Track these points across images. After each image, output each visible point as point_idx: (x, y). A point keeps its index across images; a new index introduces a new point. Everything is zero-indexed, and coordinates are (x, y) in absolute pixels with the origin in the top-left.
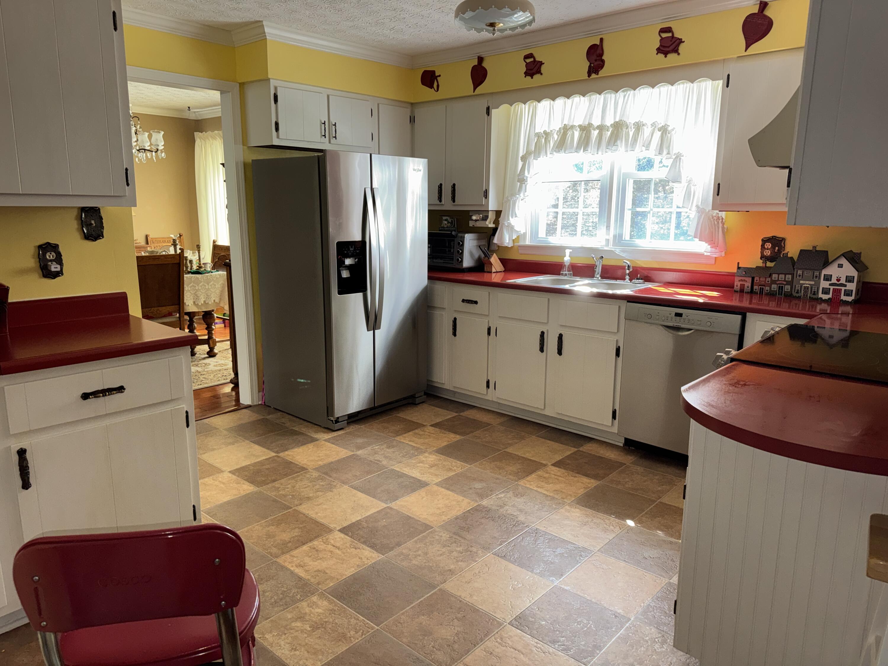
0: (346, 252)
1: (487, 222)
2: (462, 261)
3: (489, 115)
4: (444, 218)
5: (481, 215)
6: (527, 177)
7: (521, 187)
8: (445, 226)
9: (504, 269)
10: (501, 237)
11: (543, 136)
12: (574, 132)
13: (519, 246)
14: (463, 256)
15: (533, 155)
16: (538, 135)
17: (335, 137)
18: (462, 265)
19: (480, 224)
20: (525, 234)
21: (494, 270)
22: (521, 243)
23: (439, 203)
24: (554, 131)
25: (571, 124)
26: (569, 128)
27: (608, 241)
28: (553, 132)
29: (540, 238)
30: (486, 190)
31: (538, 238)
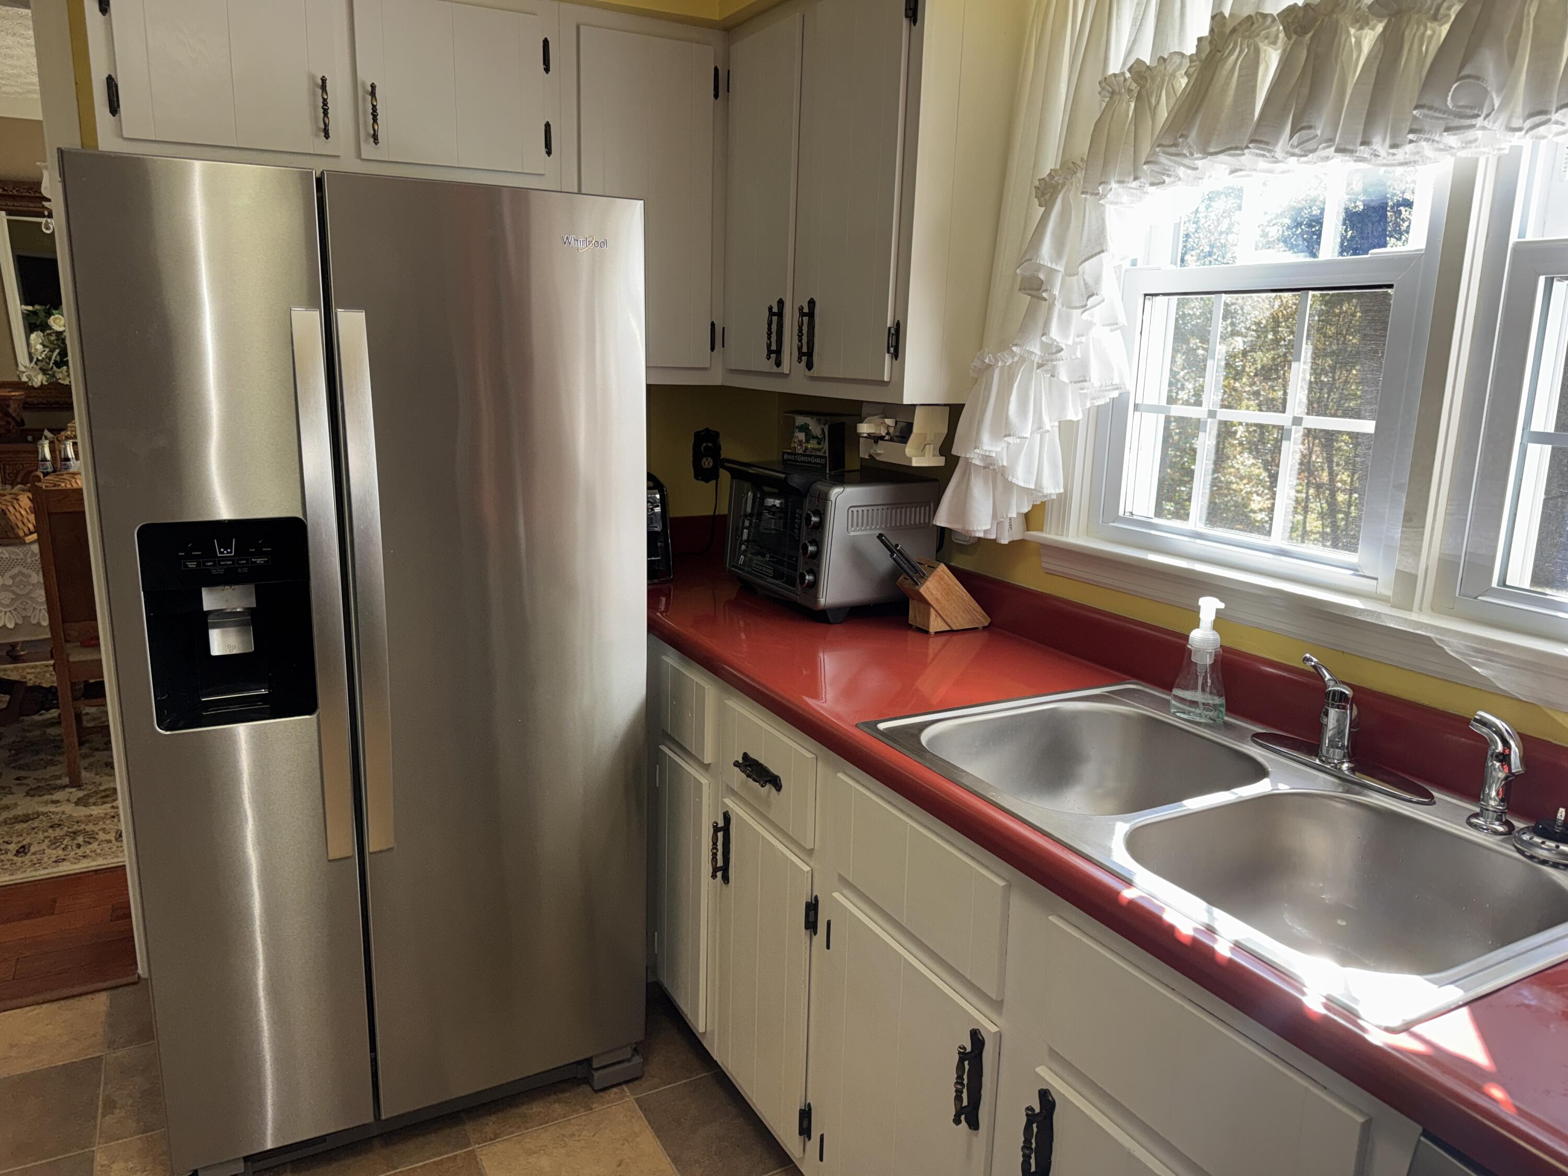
0: (192, 565)
1: (910, 449)
2: (814, 585)
3: (915, 22)
4: (800, 420)
5: (889, 422)
6: (1052, 271)
7: (1031, 313)
8: (800, 450)
9: (986, 621)
10: (962, 508)
11: (1130, 91)
12: (1257, 51)
13: (1041, 544)
14: (819, 566)
15: (1080, 175)
16: (1110, 86)
17: (375, 137)
18: (816, 597)
19: (886, 453)
20: (1064, 499)
21: (936, 625)
22: (1050, 535)
23: (775, 369)
24: (1177, 59)
25: (1247, 11)
26: (1234, 31)
27: (1406, 580)
28: (1170, 69)
29: (1124, 520)
30: (898, 324)
31: (1117, 519)
